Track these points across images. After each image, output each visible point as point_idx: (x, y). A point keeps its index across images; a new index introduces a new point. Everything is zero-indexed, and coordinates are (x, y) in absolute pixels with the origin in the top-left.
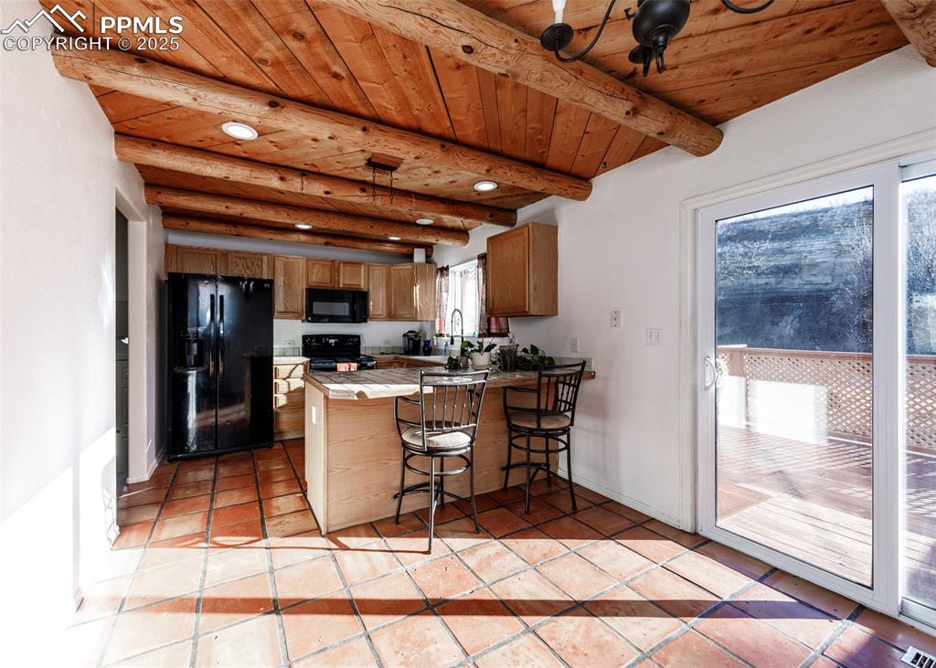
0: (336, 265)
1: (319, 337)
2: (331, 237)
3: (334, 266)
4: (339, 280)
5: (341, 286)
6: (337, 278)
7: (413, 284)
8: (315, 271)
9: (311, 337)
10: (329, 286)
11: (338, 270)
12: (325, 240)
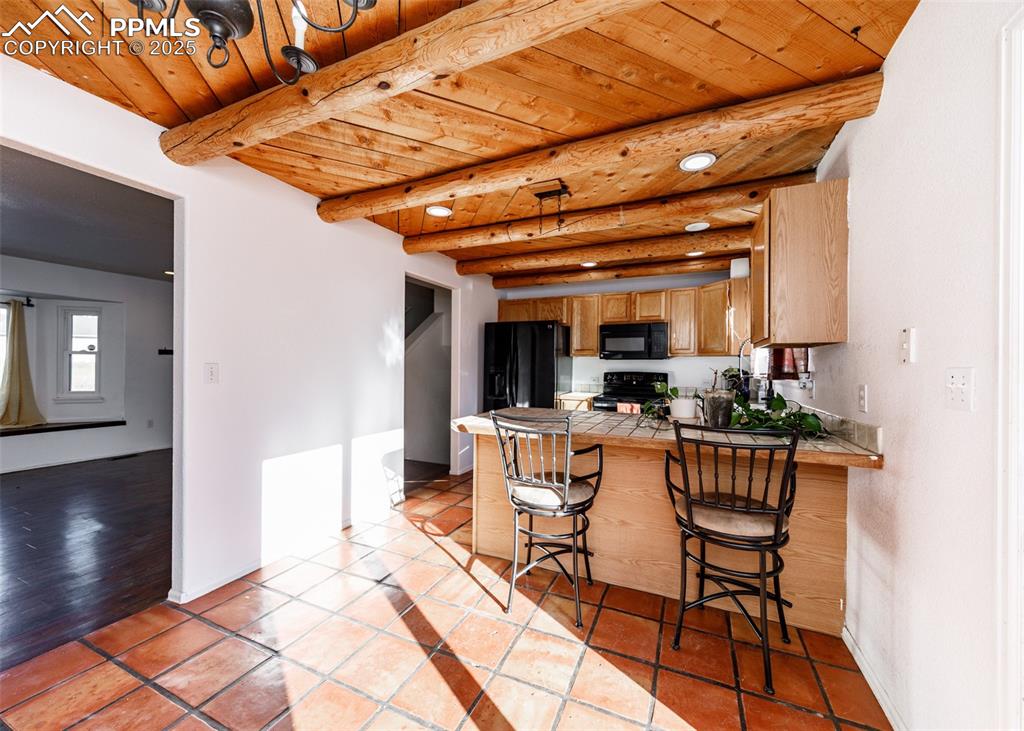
0: (633, 297)
1: (620, 375)
2: (621, 268)
3: (630, 299)
4: (635, 314)
5: (637, 319)
6: (633, 311)
7: (724, 308)
8: (610, 306)
9: (612, 374)
10: (625, 320)
11: (635, 303)
12: (615, 273)
